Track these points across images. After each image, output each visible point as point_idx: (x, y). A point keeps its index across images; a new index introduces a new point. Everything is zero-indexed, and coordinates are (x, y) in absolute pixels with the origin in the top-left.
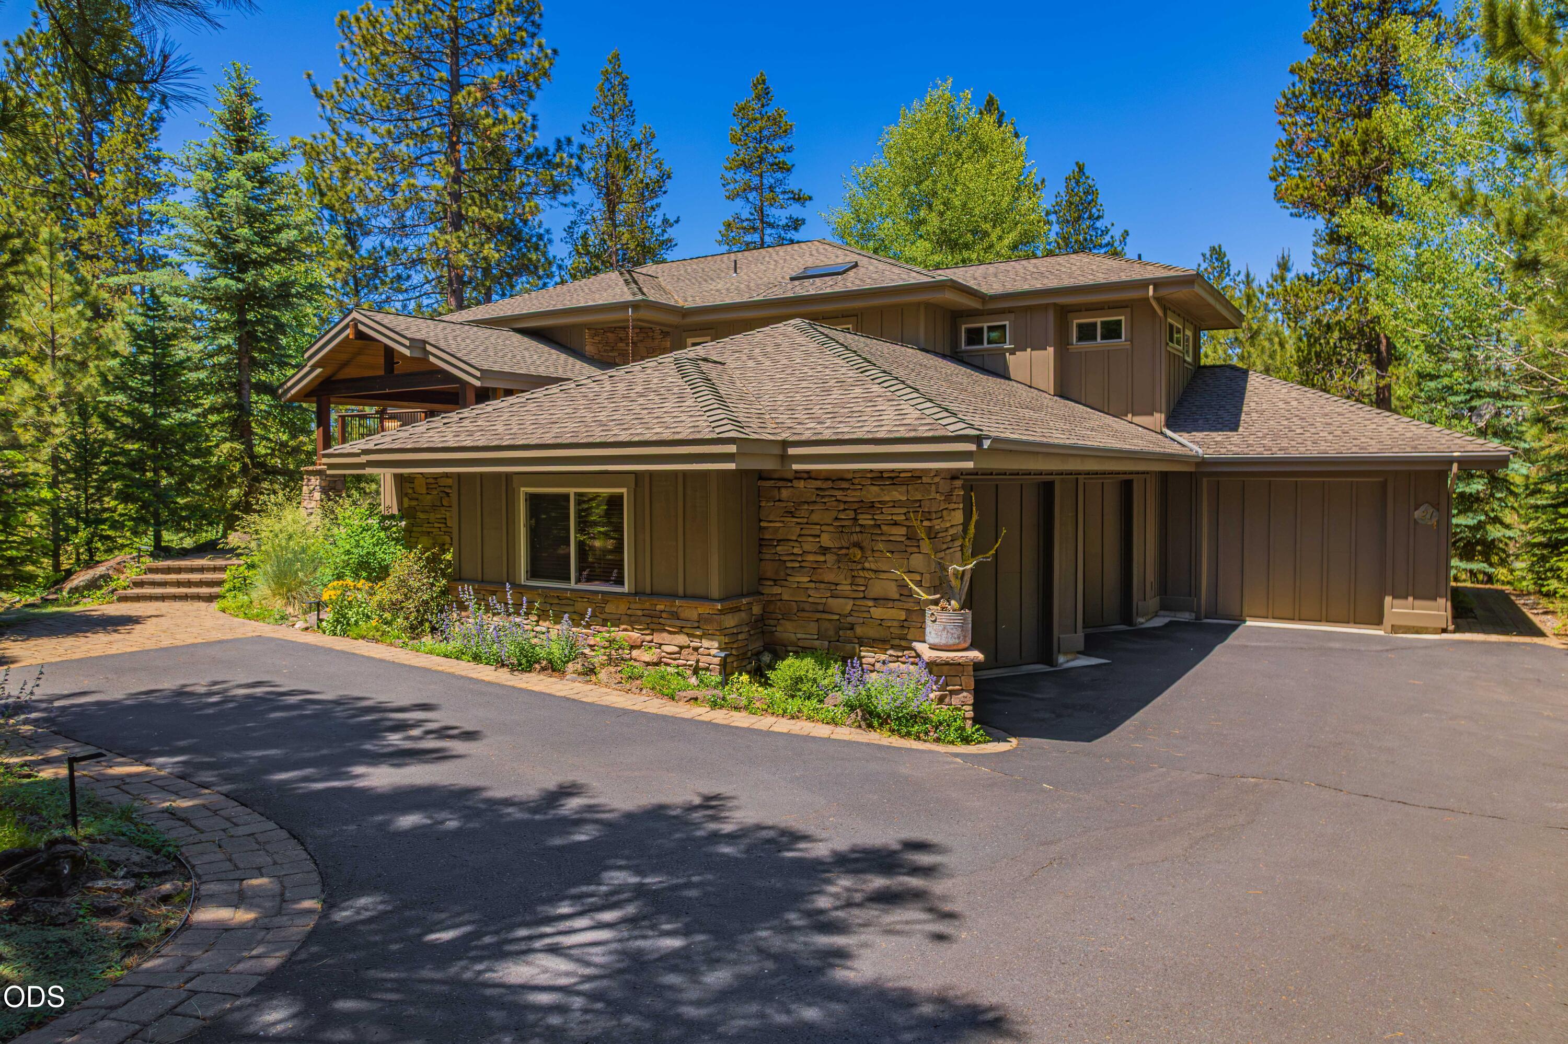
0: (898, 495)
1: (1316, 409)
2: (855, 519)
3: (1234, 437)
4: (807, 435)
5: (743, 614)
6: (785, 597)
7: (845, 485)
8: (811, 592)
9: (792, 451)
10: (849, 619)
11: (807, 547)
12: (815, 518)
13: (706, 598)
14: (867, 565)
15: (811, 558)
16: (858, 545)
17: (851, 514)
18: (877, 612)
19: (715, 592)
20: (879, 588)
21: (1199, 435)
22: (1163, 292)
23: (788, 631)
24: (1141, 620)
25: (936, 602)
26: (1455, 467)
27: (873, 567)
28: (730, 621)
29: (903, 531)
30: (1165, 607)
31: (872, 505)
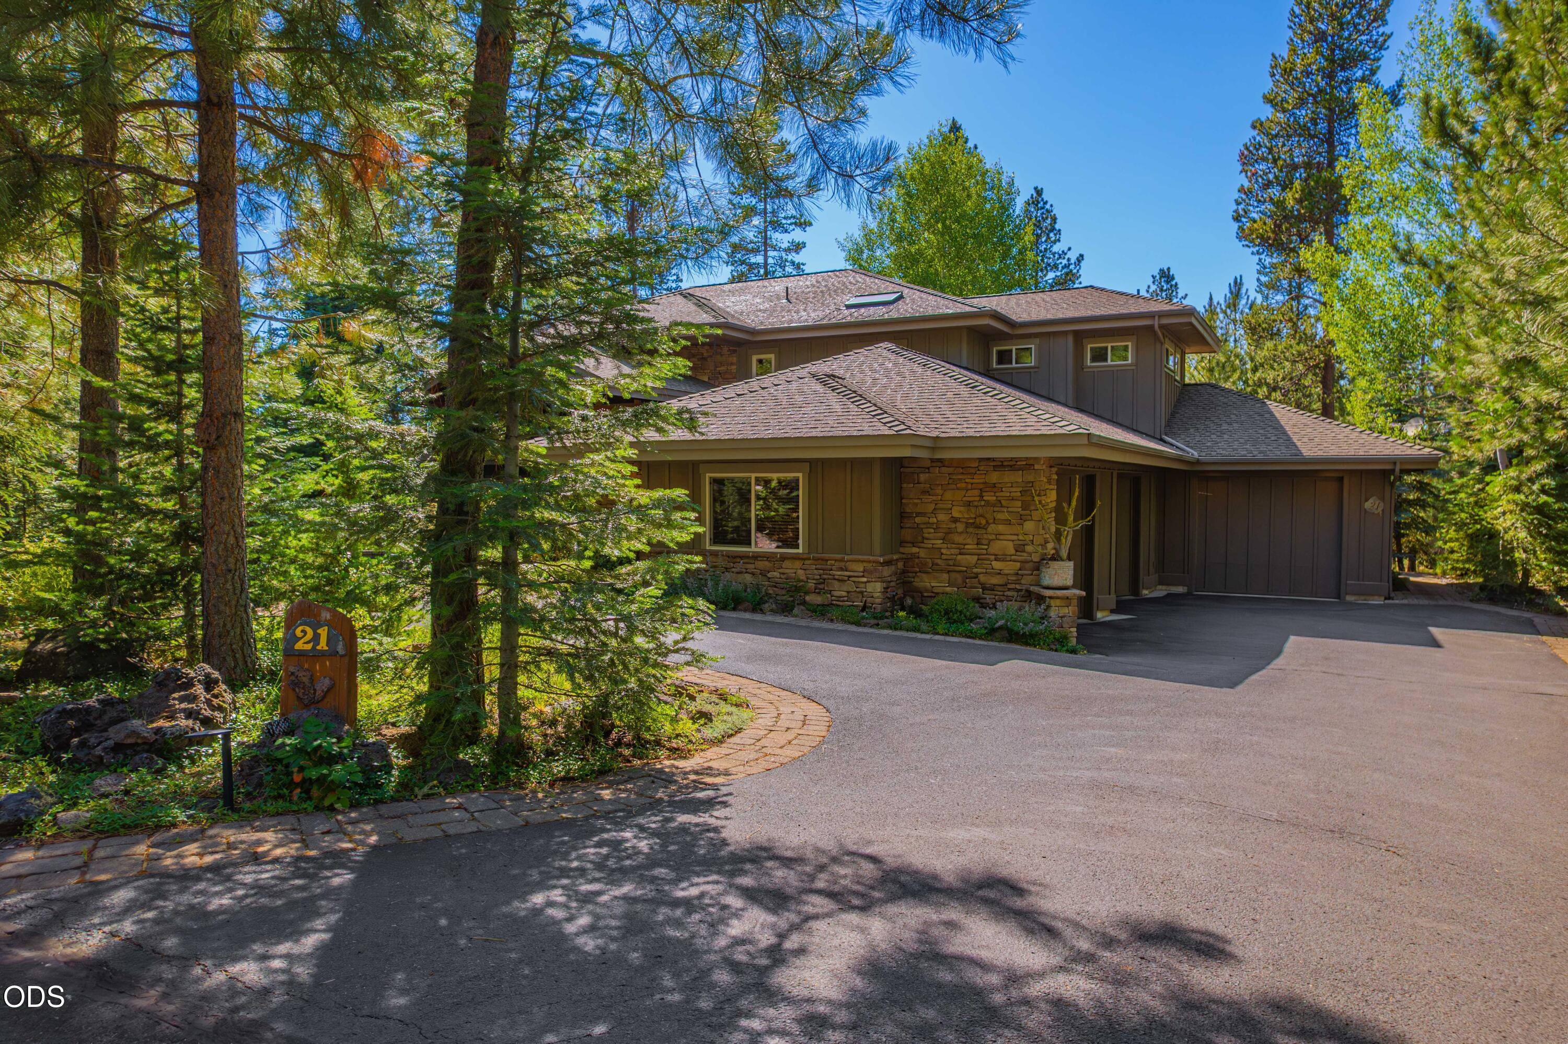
0: (1017, 477)
2: (981, 496)
3: (1221, 442)
5: (893, 568)
6: (922, 555)
8: (944, 551)
9: (943, 445)
10: (975, 570)
11: (940, 518)
12: (947, 496)
14: (990, 530)
15: (944, 525)
16: (982, 515)
17: (978, 493)
18: (997, 565)
20: (996, 547)
21: (1192, 441)
22: (1165, 323)
23: (924, 582)
24: (1145, 592)
26: (1398, 467)
27: (995, 531)
28: (887, 571)
29: (1019, 504)
30: (1162, 582)
31: (994, 485)
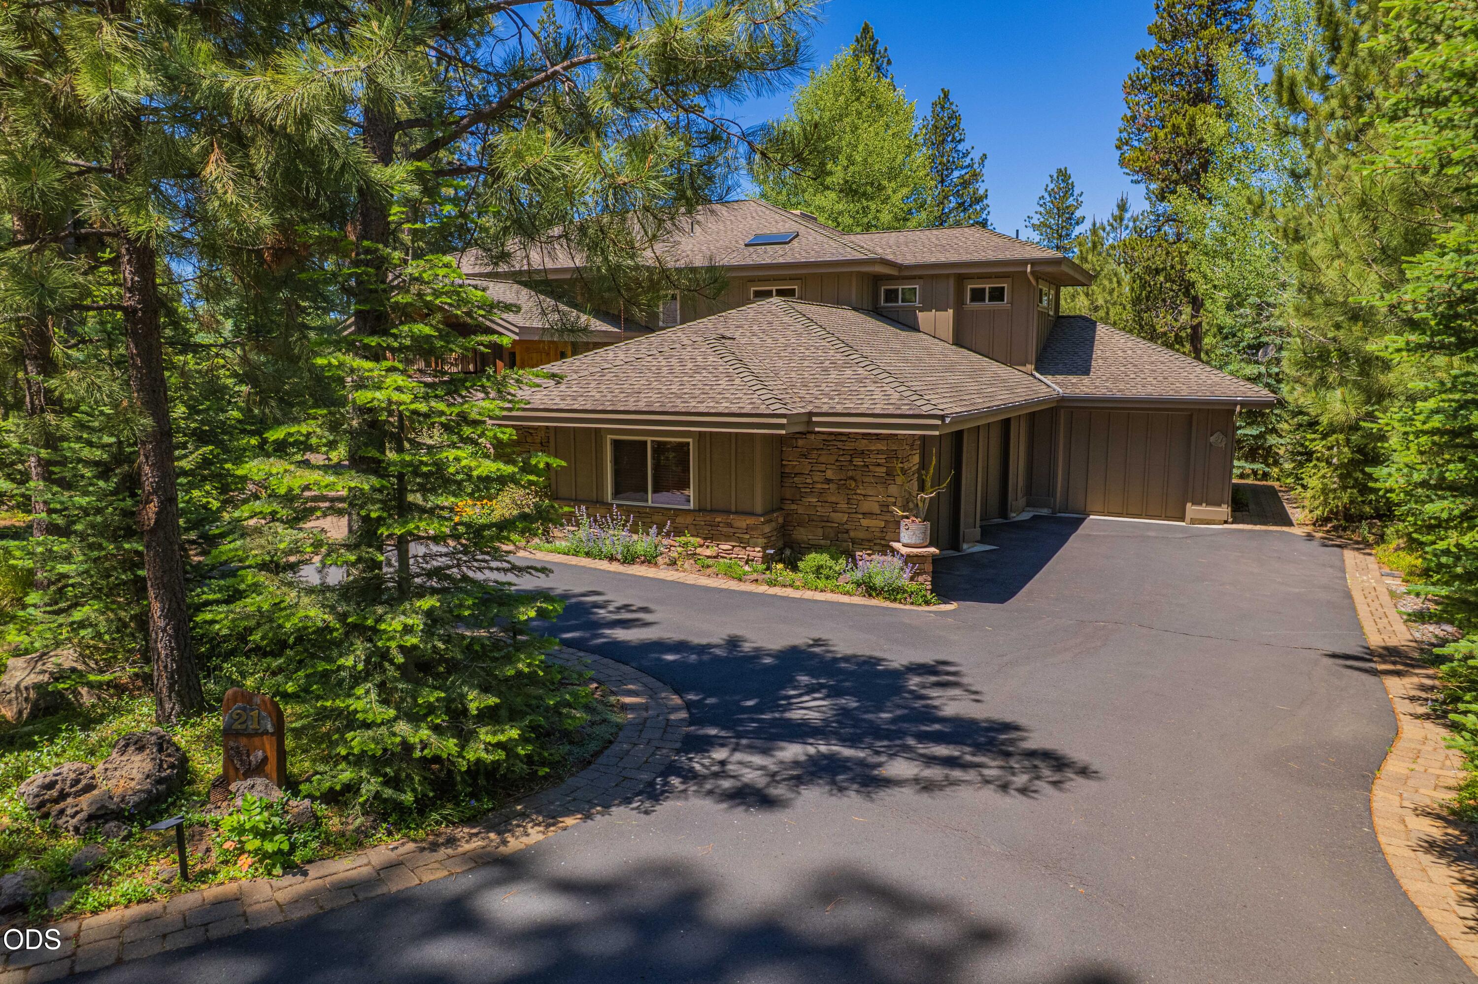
0: (881, 446)
2: (851, 461)
3: (1086, 380)
4: (825, 409)
5: (774, 524)
7: (844, 438)
9: (814, 419)
11: (816, 479)
12: (822, 459)
13: (752, 514)
14: (858, 491)
15: (819, 486)
16: (852, 478)
17: (848, 458)
18: (865, 522)
19: (759, 509)
20: (866, 506)
21: (1060, 378)
22: (1037, 268)
23: (801, 534)
24: (1013, 515)
25: (907, 517)
26: (1238, 408)
27: (863, 492)
28: (767, 529)
29: (884, 470)
30: (1029, 504)
31: (863, 452)
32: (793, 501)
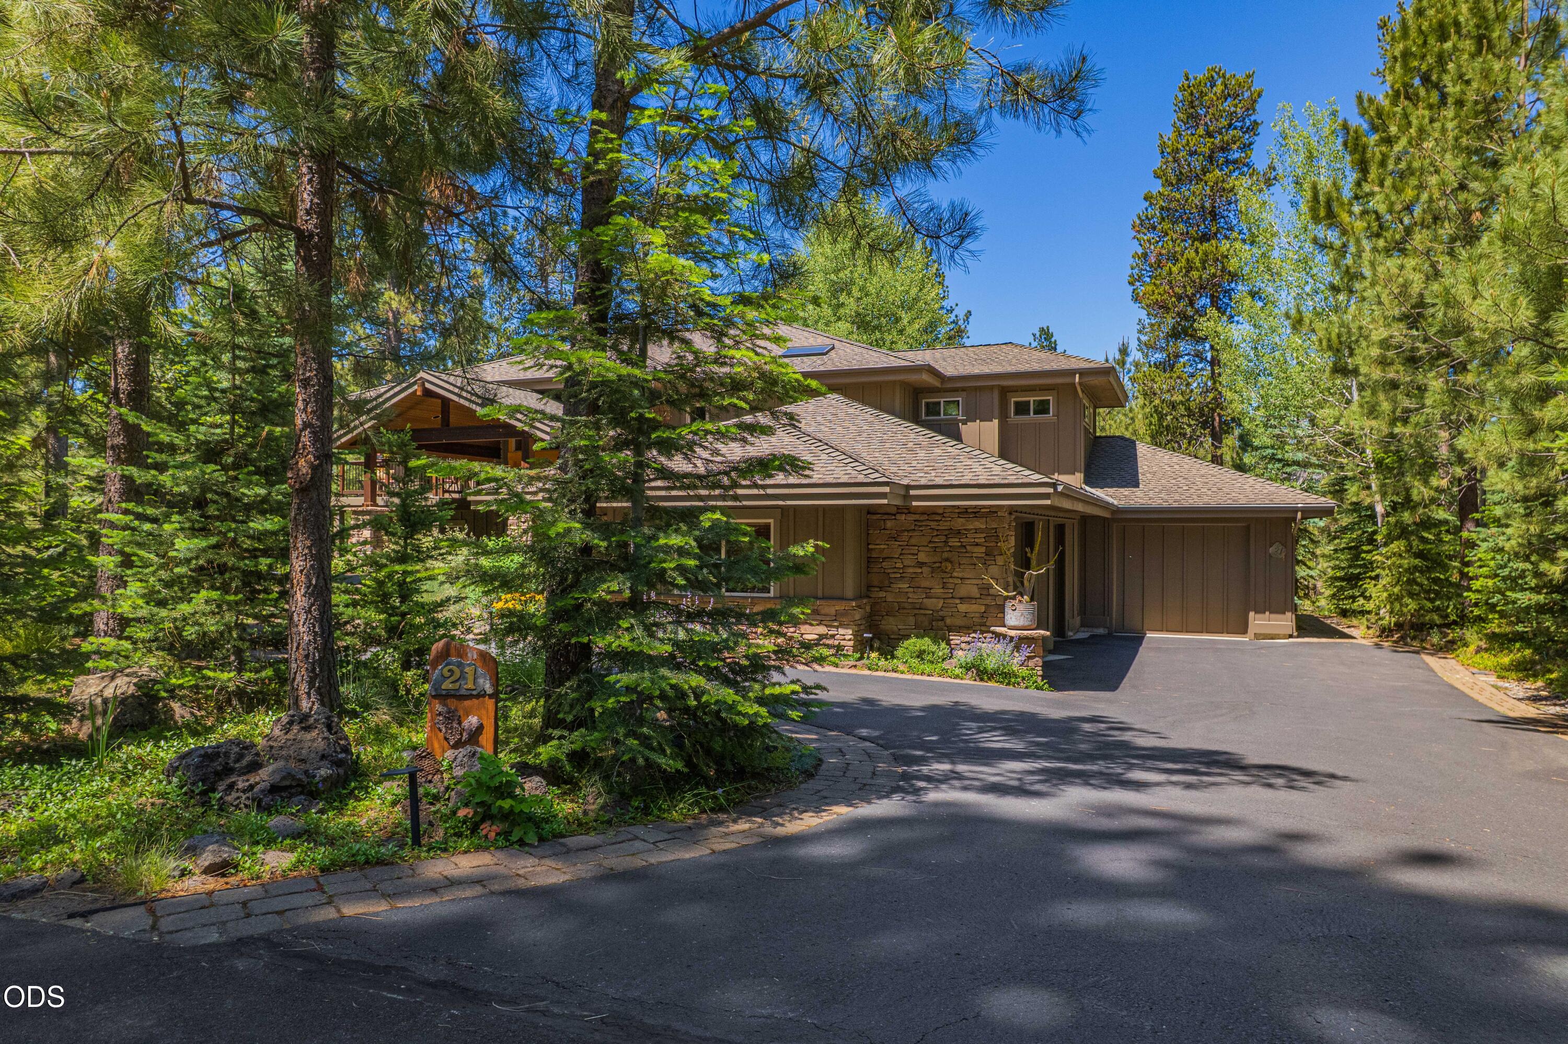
0: (979, 524)
1: (1194, 472)
4: (923, 482)
5: (863, 610)
6: (889, 599)
7: (938, 518)
8: (910, 595)
9: (912, 492)
10: (941, 613)
11: (906, 563)
12: (913, 541)
13: (842, 599)
14: (955, 574)
15: (911, 570)
16: (947, 560)
17: (943, 538)
18: (963, 608)
19: (849, 593)
20: (963, 591)
21: (1111, 491)
22: (1085, 379)
23: (890, 624)
24: (1070, 634)
25: (1014, 598)
26: (1299, 515)
27: (960, 575)
28: (857, 616)
29: (983, 549)
30: (1086, 624)
31: (959, 532)
32: (881, 588)
